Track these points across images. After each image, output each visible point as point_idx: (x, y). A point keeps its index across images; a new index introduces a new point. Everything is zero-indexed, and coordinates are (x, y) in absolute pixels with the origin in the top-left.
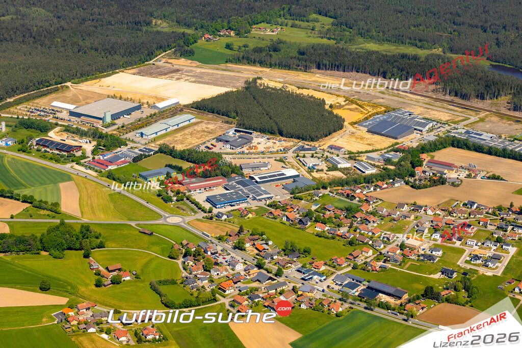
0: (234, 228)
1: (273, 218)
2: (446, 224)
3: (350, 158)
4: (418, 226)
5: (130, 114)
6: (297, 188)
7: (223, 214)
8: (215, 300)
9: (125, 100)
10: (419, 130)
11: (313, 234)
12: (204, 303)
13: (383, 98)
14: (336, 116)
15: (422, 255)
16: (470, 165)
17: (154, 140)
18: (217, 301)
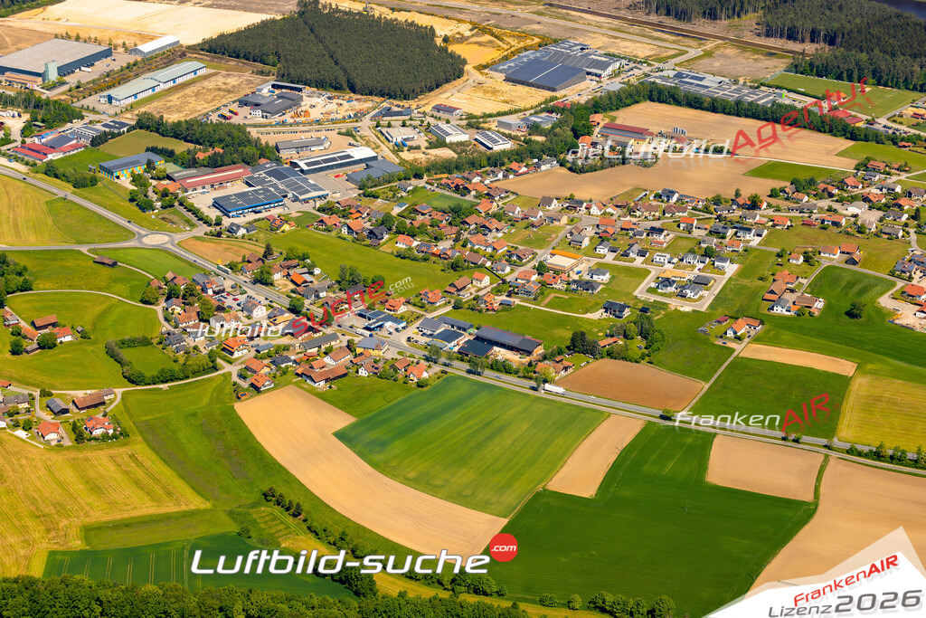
0: (258, 249)
1: (325, 230)
2: (622, 229)
3: (470, 126)
4: (571, 234)
5: (93, 65)
6: (369, 178)
7: (239, 227)
8: (215, 368)
9: (85, 41)
10: (596, 75)
11: (392, 253)
12: (195, 373)
13: (539, 23)
14: (452, 55)
15: (575, 281)
16: (676, 130)
17: (131, 107)
18: (217, 370)
